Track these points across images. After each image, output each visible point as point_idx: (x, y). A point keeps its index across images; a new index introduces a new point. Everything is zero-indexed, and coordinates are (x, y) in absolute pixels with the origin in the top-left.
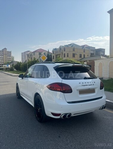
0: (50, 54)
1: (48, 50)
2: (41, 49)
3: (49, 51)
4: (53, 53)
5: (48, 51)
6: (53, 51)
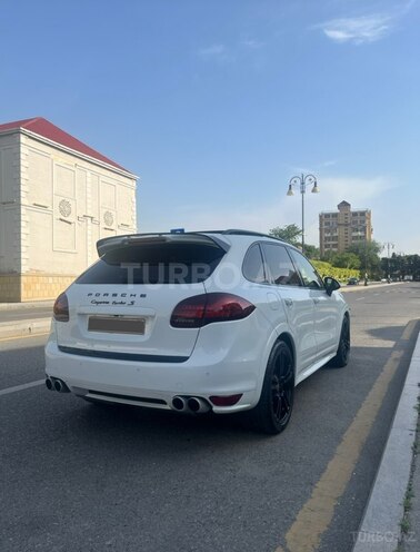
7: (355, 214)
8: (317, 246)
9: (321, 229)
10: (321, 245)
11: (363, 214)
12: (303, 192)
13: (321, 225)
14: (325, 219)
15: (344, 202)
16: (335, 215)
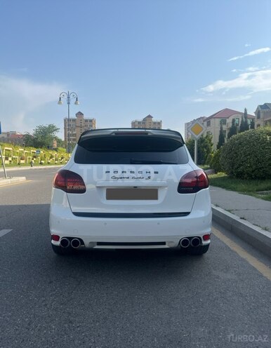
0: (249, 122)
1: (246, 110)
2: (227, 109)
3: (248, 113)
4: (259, 117)
5: (243, 112)
6: (258, 113)
7: (86, 121)
8: (63, 139)
9: (65, 128)
10: (65, 138)
11: (91, 121)
12: (69, 103)
13: (65, 125)
14: (68, 122)
15: (80, 112)
16: (74, 120)
